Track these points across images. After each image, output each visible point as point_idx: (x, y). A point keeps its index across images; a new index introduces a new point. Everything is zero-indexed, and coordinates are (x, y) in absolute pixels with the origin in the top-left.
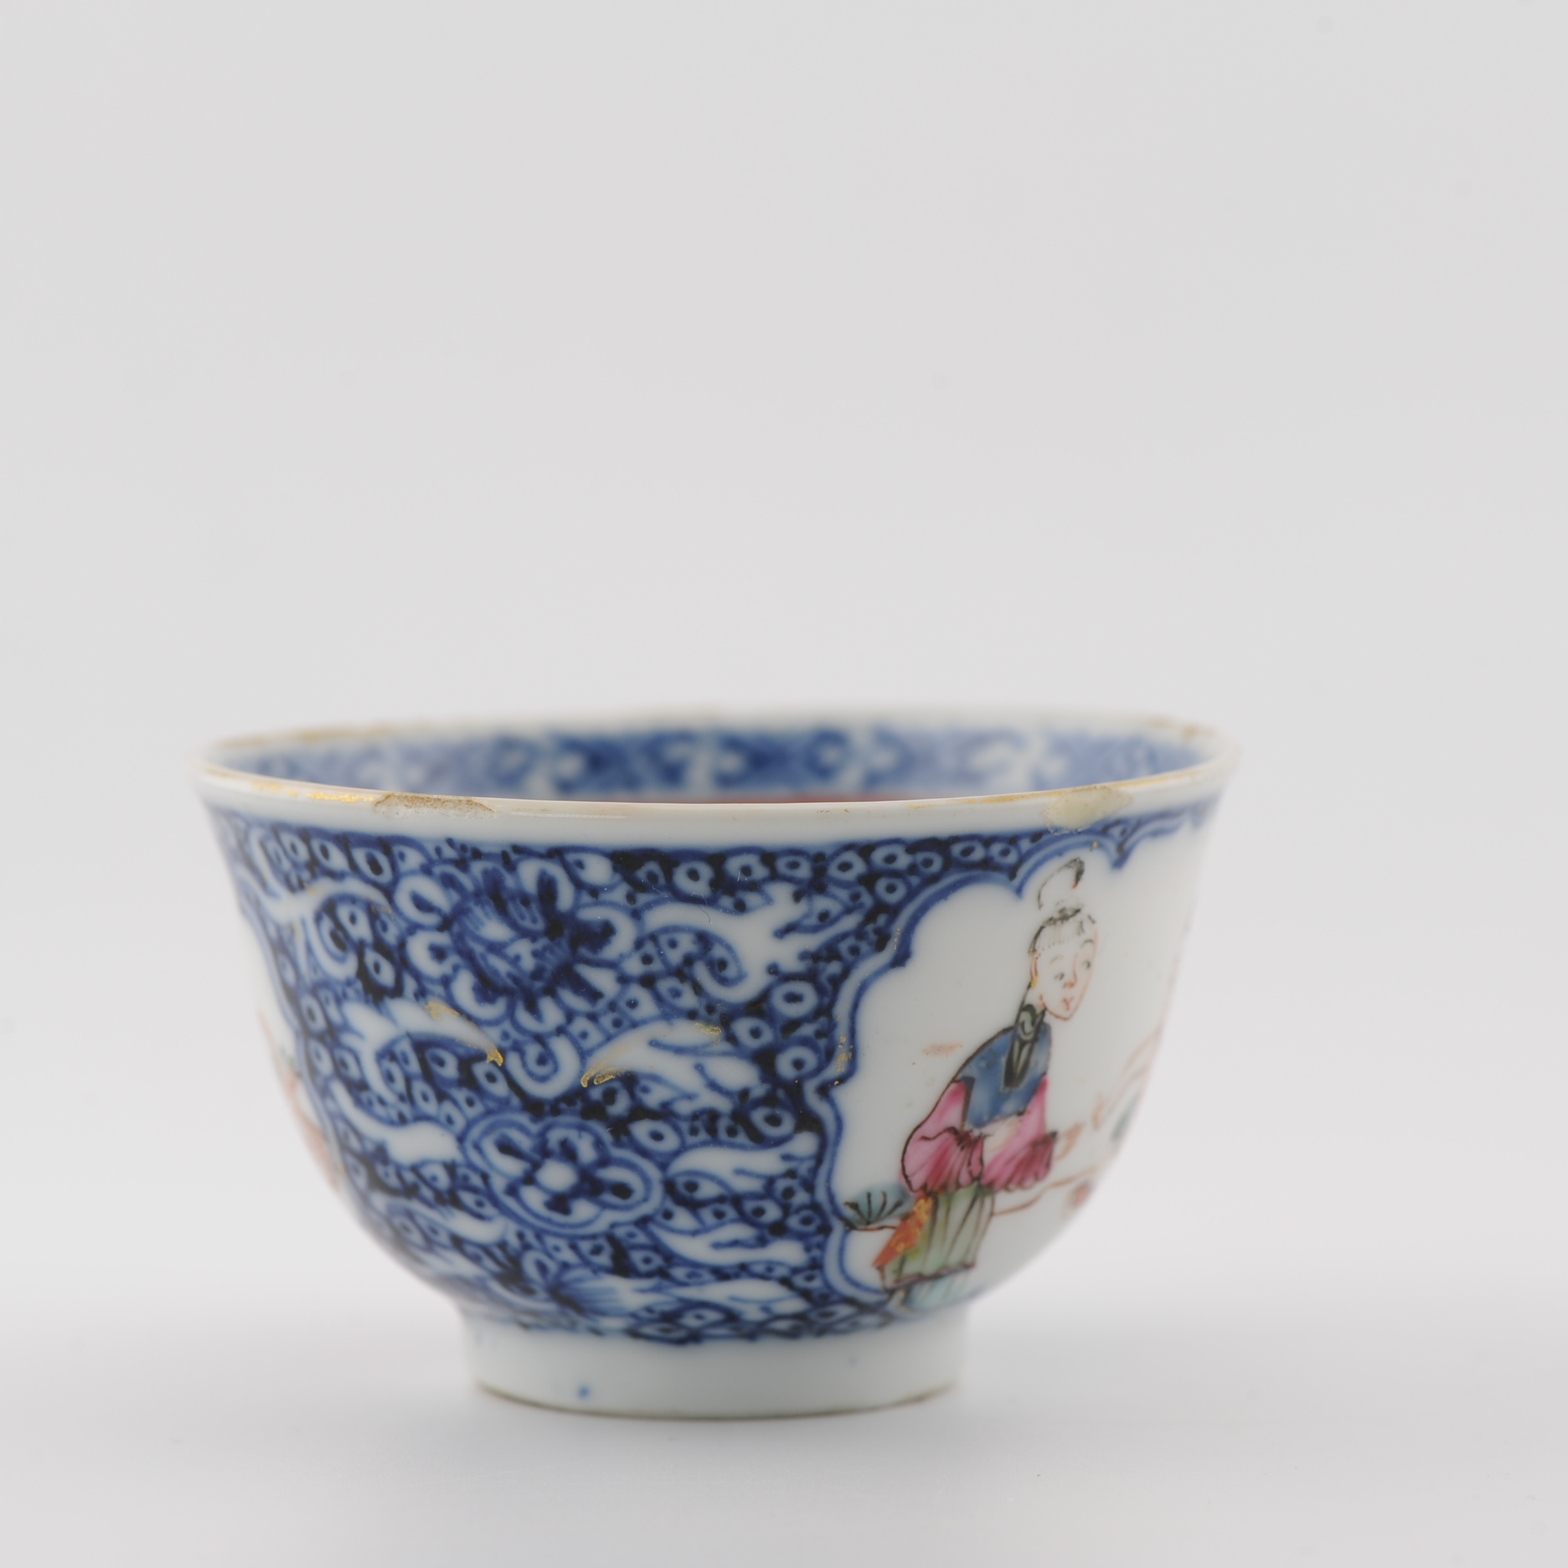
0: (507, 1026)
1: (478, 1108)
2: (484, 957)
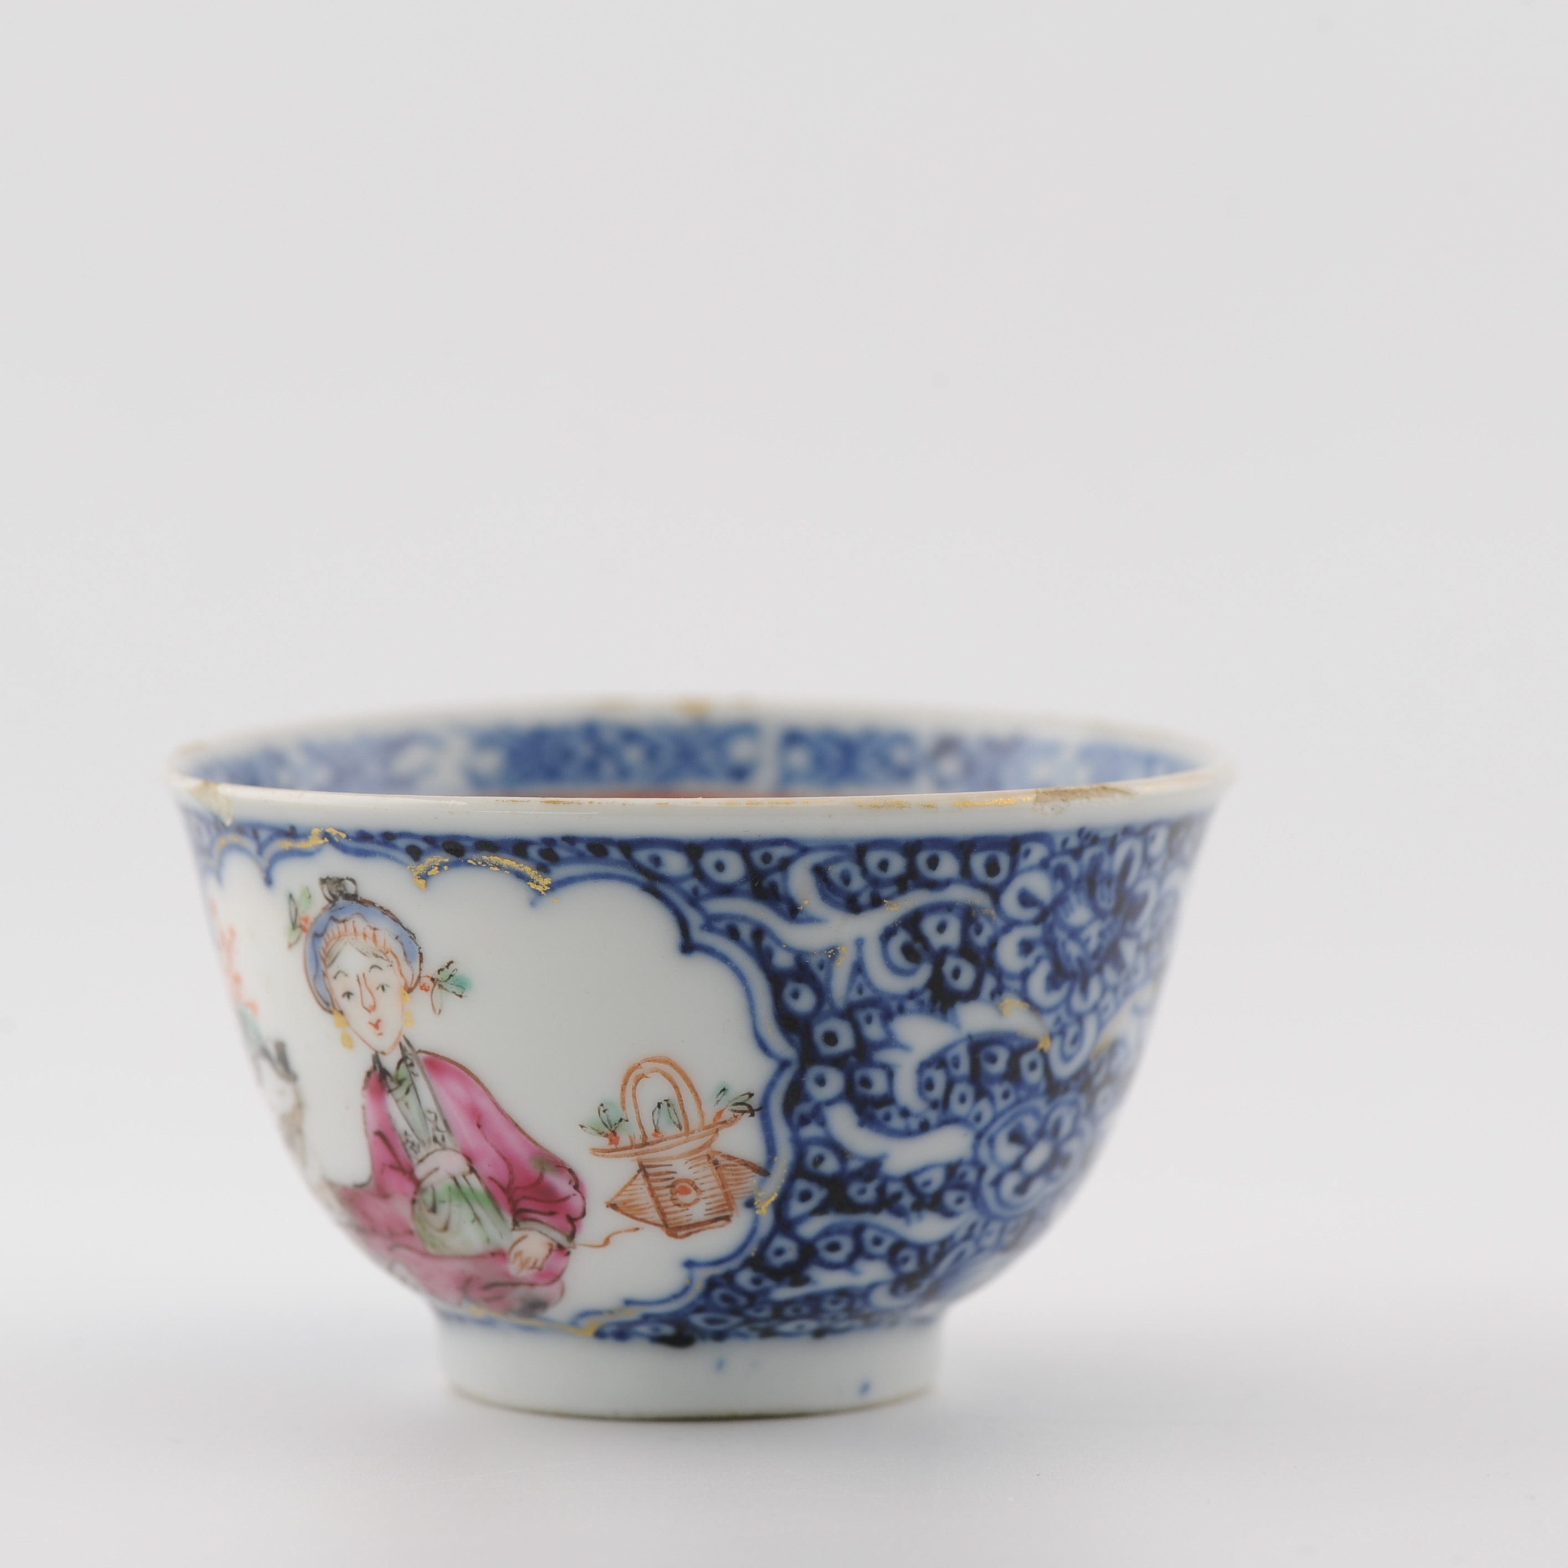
0: (1062, 1012)
1: (1012, 1099)
2: (1064, 944)
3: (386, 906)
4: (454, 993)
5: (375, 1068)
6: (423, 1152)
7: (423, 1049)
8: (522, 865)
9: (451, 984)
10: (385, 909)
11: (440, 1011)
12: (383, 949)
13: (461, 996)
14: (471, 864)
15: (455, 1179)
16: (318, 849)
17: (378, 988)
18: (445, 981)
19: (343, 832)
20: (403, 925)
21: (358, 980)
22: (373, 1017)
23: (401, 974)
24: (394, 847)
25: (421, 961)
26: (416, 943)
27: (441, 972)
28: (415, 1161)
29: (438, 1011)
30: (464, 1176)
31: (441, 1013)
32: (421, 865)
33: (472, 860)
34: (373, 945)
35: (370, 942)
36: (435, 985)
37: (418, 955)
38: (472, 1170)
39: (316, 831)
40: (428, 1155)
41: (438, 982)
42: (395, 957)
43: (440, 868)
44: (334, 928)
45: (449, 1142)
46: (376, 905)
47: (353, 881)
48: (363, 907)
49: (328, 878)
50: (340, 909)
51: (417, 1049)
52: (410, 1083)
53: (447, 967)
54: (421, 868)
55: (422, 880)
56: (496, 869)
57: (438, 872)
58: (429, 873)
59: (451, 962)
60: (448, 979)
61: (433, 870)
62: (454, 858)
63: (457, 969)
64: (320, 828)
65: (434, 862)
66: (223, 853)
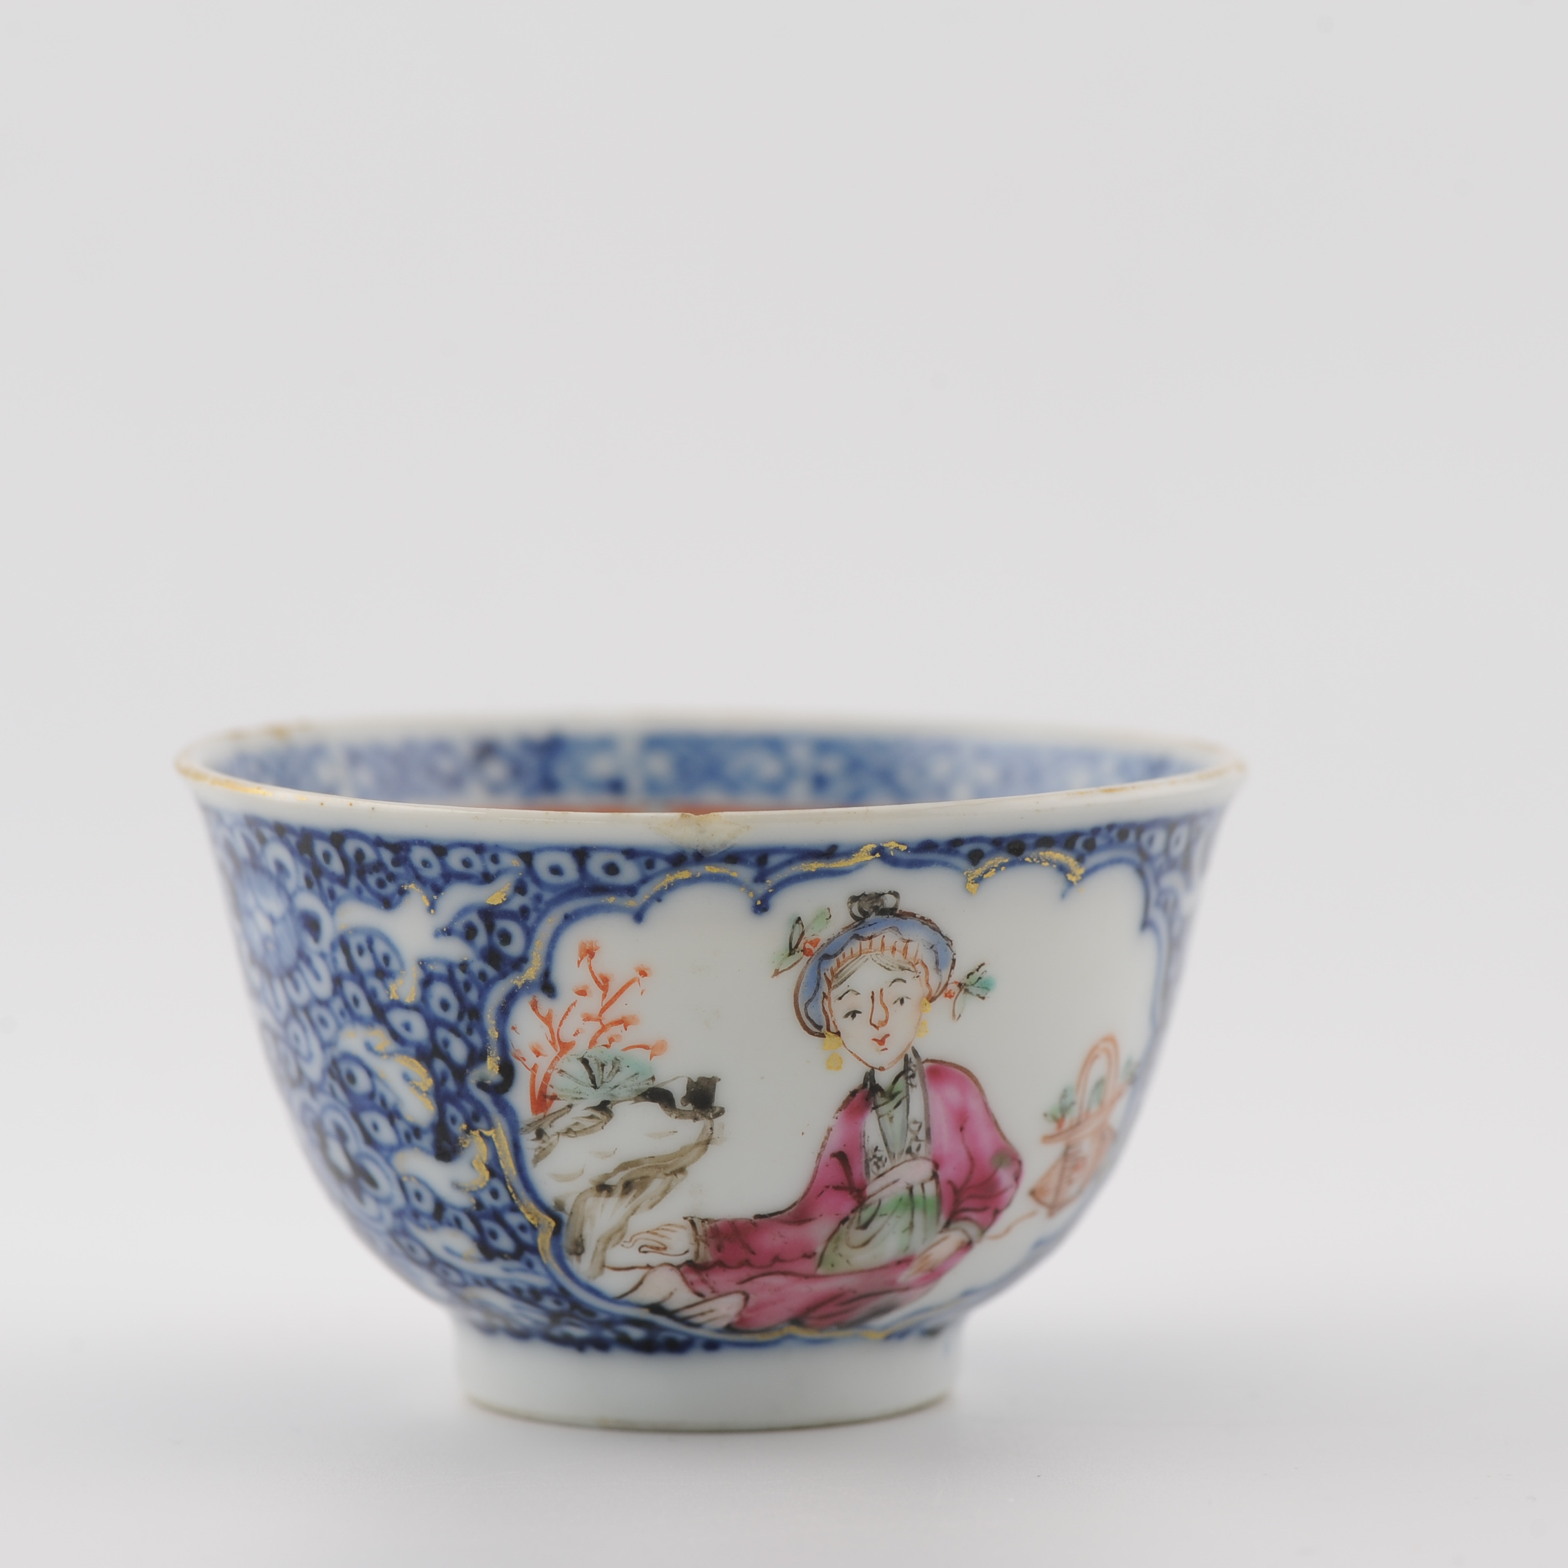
3: (927, 916)
4: (978, 995)
5: (864, 1085)
6: (888, 1165)
7: (930, 1058)
8: (1068, 857)
9: (978, 987)
10: (926, 919)
11: (960, 1016)
12: (913, 962)
13: (983, 998)
14: (1027, 862)
15: (911, 1189)
16: (860, 866)
17: (896, 1002)
18: (973, 985)
19: (903, 844)
20: (942, 933)
21: (872, 997)
22: (879, 1034)
23: (927, 983)
24: (957, 853)
25: (952, 968)
26: (952, 950)
27: (970, 977)
28: (872, 1176)
29: (957, 1017)
30: (922, 1185)
31: (960, 1018)
32: (980, 869)
33: (1029, 857)
34: (902, 958)
35: (898, 955)
36: (961, 991)
37: (951, 961)
38: (935, 1176)
39: (870, 847)
40: (892, 1168)
41: (965, 987)
42: (925, 966)
43: (998, 869)
44: (855, 946)
45: (922, 1152)
46: (917, 916)
47: (896, 894)
48: (901, 920)
49: (864, 895)
50: (870, 925)
51: (923, 1059)
52: (905, 1095)
53: (977, 970)
54: (978, 872)
55: (975, 884)
56: (1047, 864)
57: (994, 874)
58: (985, 876)
59: (983, 965)
60: (975, 983)
61: (990, 872)
62: (1014, 858)
63: (986, 971)
64: (876, 844)
65: (993, 864)
66: (672, 887)
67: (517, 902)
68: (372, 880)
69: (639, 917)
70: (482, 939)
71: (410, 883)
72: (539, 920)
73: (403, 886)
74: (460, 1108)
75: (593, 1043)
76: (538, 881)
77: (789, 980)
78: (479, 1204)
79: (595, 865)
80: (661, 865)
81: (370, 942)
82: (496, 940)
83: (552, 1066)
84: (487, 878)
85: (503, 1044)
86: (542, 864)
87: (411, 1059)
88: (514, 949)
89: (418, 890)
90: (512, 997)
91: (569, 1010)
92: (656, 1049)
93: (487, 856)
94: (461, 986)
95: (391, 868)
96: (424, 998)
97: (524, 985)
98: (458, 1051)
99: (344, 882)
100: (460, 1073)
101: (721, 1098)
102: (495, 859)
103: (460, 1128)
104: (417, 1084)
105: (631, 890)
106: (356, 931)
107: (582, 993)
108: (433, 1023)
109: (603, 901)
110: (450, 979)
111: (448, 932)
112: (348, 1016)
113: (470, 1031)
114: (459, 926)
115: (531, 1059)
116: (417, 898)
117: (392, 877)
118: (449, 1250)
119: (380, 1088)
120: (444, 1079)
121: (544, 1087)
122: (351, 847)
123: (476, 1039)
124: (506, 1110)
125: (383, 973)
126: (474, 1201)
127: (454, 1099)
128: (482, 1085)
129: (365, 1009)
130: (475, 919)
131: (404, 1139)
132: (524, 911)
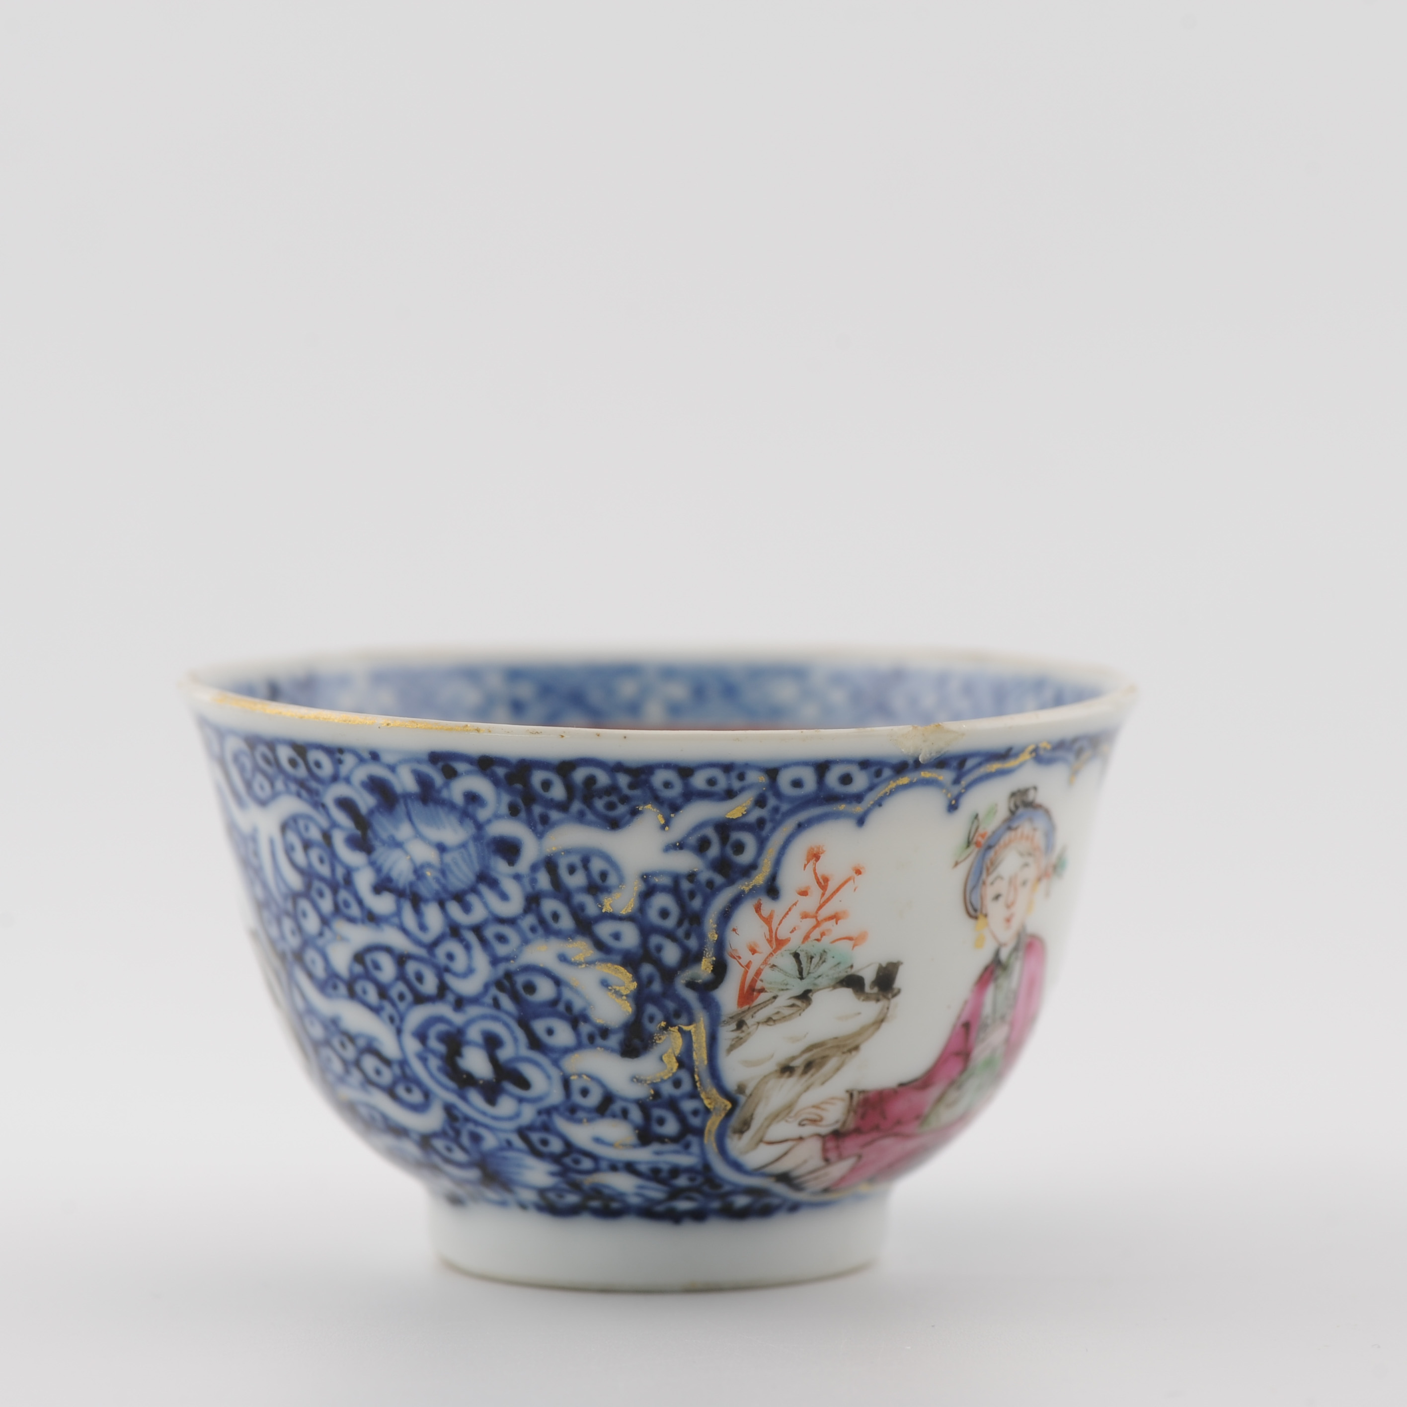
19: (1049, 744)
24: (1072, 751)
29: (1048, 895)
32: (1079, 763)
39: (1031, 748)
43: (1086, 763)
54: (1077, 766)
55: (1074, 776)
57: (1083, 767)
58: (1079, 769)
59: (1065, 847)
63: (1065, 853)
64: (1034, 745)
65: (1084, 759)
66: (892, 793)
67: (757, 813)
68: (599, 804)
69: (861, 821)
70: (714, 851)
71: (645, 803)
72: (774, 829)
73: (637, 807)
74: (662, 1007)
75: (806, 938)
76: (778, 794)
77: (964, 868)
78: (657, 1094)
79: (832, 778)
80: (887, 773)
81: (585, 862)
82: (729, 851)
83: (765, 962)
84: (730, 794)
85: (720, 945)
86: (784, 780)
87: (616, 966)
88: (745, 858)
89: (655, 810)
90: (736, 901)
91: (790, 910)
92: (855, 940)
93: (734, 774)
94: (686, 896)
95: (626, 791)
96: (642, 909)
97: (751, 890)
98: (671, 954)
99: (563, 807)
100: (668, 975)
101: (900, 981)
102: (741, 777)
103: (659, 1025)
104: (618, 988)
105: (858, 798)
106: (568, 852)
107: (804, 893)
108: (646, 931)
109: (835, 809)
110: (674, 890)
111: (679, 846)
112: (540, 931)
113: (688, 935)
114: (692, 840)
115: (746, 956)
116: (651, 816)
117: (625, 799)
118: (598, 1140)
119: (567, 994)
120: (650, 980)
121: (754, 981)
122: (579, 775)
123: (693, 943)
124: (711, 1006)
125: (596, 888)
126: (652, 1092)
127: (655, 1000)
128: (691, 985)
129: (566, 922)
130: (710, 832)
131: (585, 1040)
132: (761, 822)
